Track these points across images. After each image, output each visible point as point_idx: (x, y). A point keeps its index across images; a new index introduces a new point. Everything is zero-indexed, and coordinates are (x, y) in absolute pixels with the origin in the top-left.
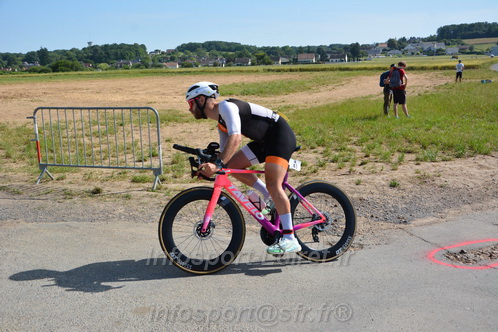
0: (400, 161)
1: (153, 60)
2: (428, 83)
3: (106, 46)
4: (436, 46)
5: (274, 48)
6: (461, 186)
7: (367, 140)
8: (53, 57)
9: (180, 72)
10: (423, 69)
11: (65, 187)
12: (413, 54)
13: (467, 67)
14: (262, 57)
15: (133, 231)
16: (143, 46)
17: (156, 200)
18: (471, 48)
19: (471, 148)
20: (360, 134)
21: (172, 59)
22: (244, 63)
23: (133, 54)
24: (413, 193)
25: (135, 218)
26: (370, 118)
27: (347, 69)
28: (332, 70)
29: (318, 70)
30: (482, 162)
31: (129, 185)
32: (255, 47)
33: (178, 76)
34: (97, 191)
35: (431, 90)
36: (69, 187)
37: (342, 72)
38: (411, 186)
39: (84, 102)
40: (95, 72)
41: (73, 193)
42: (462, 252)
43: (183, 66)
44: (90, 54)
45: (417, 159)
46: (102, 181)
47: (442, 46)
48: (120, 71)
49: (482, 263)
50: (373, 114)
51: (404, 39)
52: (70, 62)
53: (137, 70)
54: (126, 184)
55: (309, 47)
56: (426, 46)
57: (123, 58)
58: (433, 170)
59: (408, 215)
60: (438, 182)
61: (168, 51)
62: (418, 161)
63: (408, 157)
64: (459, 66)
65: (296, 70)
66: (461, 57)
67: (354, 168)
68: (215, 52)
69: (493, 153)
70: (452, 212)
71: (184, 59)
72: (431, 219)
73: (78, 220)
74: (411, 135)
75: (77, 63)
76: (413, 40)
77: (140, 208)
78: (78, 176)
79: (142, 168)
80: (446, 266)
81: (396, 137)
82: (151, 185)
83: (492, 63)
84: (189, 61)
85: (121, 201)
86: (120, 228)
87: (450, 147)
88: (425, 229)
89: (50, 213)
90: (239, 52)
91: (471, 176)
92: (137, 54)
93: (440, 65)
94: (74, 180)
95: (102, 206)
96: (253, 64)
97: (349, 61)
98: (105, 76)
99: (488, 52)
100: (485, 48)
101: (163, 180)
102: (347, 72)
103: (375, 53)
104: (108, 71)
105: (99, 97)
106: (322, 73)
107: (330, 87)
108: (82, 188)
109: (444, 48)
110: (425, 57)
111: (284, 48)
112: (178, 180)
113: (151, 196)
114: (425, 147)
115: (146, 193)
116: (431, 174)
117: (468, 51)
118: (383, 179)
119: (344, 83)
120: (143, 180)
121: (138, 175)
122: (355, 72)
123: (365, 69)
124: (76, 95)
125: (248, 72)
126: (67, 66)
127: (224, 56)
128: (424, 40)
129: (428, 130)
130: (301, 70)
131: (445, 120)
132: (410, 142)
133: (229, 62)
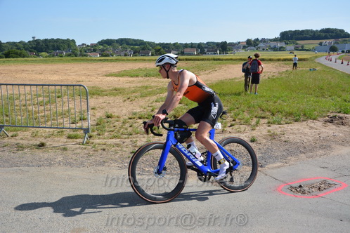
0: (257, 123)
1: (81, 51)
2: (275, 70)
3: (46, 40)
4: (279, 45)
5: (167, 44)
6: (298, 141)
7: (234, 109)
8: (6, 47)
9: (100, 60)
10: (270, 60)
11: (18, 141)
12: (264, 50)
13: (300, 60)
14: (159, 50)
15: (69, 173)
16: (73, 41)
17: (85, 151)
18: (302, 47)
19: (305, 115)
20: (229, 105)
21: (95, 51)
22: (146, 54)
23: (66, 46)
24: (267, 146)
25: (70, 164)
26: (235, 94)
27: (219, 60)
28: (208, 60)
29: (198, 60)
30: (312, 125)
31: (65, 140)
32: (154, 43)
33: (99, 63)
34: (42, 145)
35: (276, 75)
36: (21, 142)
37: (215, 62)
38: (265, 141)
39: (30, 80)
40: (38, 58)
41: (24, 146)
42: (300, 186)
43: (102, 55)
44: (34, 46)
45: (269, 123)
46: (46, 138)
47: (283, 44)
48: (56, 58)
49: (313, 194)
50: (238, 92)
51: (257, 40)
52: (19, 51)
53: (69, 58)
54: (64, 139)
55: (192, 44)
56: (273, 44)
57: (59, 49)
58: (280, 130)
59: (263, 162)
60: (283, 138)
61: (92, 44)
62: (269, 124)
63: (262, 121)
64: (295, 59)
65: (183, 60)
66: (296, 52)
67: (225, 129)
68: (125, 46)
69: (319, 119)
70: (293, 159)
71: (103, 51)
72: (279, 164)
73: (28, 166)
74: (264, 106)
75: (24, 51)
76: (263, 40)
77: (74, 157)
78: (28, 133)
79: (75, 128)
80: (290, 196)
81: (254, 107)
82: (81, 140)
83: (316, 57)
84: (107, 52)
85: (60, 152)
86: (60, 171)
87: (291, 114)
88: (275, 171)
89: (6, 161)
90: (142, 46)
91: (305, 134)
92: (69, 46)
93: (282, 58)
94: (24, 137)
95: (46, 156)
96: (152, 55)
97: (220, 53)
98: (45, 62)
99: (314, 50)
100: (311, 47)
101: (90, 137)
102: (218, 62)
103: (238, 49)
104: (48, 58)
105: (42, 77)
106: (201, 62)
107: (207, 72)
108: (31, 142)
109: (284, 46)
110: (272, 52)
111: (174, 44)
112: (101, 137)
113: (82, 148)
114: (273, 114)
115: (78, 146)
116: (279, 133)
117: (300, 48)
118: (246, 136)
119: (216, 69)
120: (76, 137)
121: (72, 133)
122: (225, 62)
123: (231, 59)
124: (24, 75)
125: (149, 60)
126: (17, 53)
127: (132, 49)
128: (271, 40)
129: (275, 102)
130: (187, 60)
131: (287, 96)
132: (263, 110)
133: (135, 53)
